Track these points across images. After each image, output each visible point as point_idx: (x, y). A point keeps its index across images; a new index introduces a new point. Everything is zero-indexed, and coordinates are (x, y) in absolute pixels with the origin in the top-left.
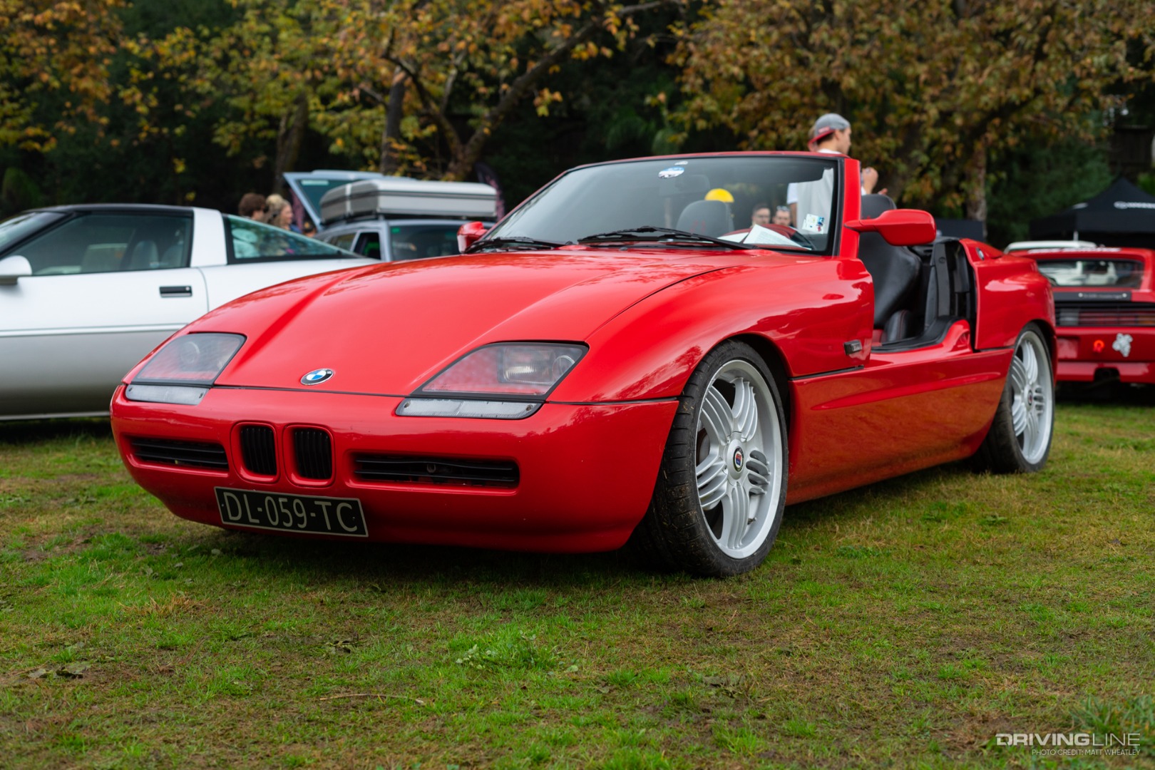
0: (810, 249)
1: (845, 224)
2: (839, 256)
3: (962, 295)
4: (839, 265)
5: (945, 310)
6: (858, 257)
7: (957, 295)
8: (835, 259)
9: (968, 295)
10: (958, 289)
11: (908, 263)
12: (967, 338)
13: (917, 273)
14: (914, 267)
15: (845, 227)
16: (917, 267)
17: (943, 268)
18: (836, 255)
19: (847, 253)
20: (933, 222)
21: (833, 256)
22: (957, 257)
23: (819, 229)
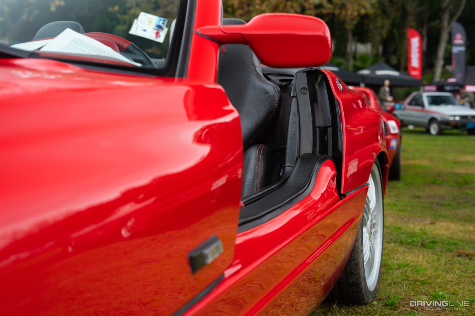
0: (139, 65)
1: (197, 30)
2: (186, 77)
3: (324, 130)
4: (187, 93)
5: (307, 148)
6: (216, 81)
7: (318, 129)
8: (181, 81)
9: (330, 130)
10: (320, 123)
11: (266, 92)
12: (333, 181)
13: (276, 104)
14: (273, 97)
15: (197, 35)
16: (277, 98)
17: (305, 99)
18: (181, 75)
19: (196, 74)
20: (328, 34)
21: (176, 78)
22: (317, 87)
23: (157, 34)
